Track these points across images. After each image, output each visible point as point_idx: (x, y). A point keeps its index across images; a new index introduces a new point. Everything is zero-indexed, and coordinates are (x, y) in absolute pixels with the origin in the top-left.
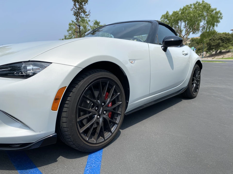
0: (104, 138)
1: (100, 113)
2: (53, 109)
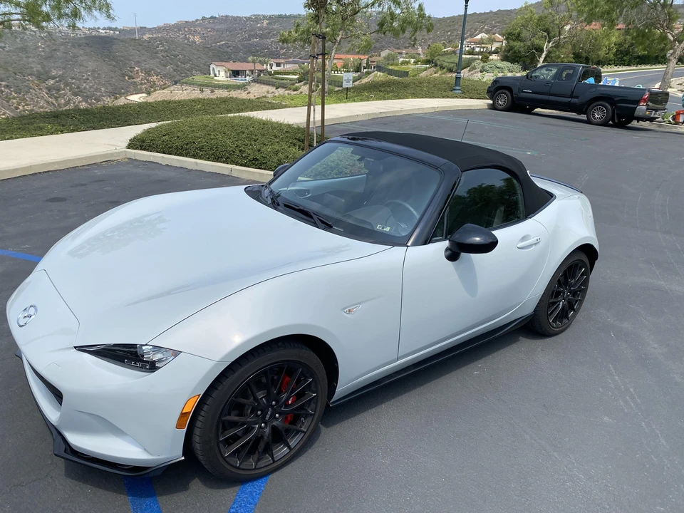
0: (273, 458)
1: (267, 419)
2: (179, 426)
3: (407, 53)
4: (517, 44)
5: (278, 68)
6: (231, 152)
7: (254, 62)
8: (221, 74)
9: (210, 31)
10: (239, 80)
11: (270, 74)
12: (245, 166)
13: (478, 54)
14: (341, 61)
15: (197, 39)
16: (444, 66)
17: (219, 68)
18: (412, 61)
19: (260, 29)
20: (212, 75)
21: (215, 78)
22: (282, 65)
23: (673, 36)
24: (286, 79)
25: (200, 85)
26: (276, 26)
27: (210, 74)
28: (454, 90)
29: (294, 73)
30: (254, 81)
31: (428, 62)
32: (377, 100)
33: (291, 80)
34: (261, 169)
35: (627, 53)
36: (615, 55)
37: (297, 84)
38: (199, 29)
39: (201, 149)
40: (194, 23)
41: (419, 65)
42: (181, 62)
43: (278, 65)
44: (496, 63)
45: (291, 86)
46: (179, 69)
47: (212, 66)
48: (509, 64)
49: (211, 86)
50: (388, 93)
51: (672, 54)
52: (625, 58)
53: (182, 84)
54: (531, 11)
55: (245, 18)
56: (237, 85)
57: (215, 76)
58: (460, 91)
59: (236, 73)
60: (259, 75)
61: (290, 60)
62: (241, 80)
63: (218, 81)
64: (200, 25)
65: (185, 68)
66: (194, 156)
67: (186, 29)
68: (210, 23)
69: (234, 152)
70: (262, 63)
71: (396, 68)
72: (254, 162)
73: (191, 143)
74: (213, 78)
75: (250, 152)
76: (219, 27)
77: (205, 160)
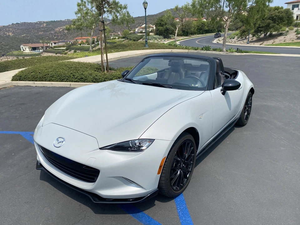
0: (183, 185)
2: (158, 173)
3: (114, 35)
4: (161, 28)
5: (55, 45)
6: (69, 76)
7: (43, 43)
8: (26, 50)
9: (17, 30)
10: (36, 52)
11: (52, 47)
12: (76, 82)
13: (144, 33)
14: (85, 40)
15: (10, 34)
16: (131, 39)
17: (25, 47)
18: (117, 37)
19: (43, 27)
20: (22, 50)
21: (24, 52)
22: (57, 43)
23: (226, 19)
24: (60, 49)
25: (17, 56)
26: (51, 26)
27: (21, 50)
28: (146, 46)
29: (63, 47)
30: (44, 51)
31: (123, 38)
32: (115, 52)
33: (62, 50)
34: (85, 82)
35: (201, 29)
36: (197, 30)
37: (66, 51)
38: (11, 29)
39: (52, 77)
40: (8, 27)
41: (120, 39)
42: (4, 46)
43: (55, 43)
44: (153, 36)
45: (63, 53)
46: (3, 49)
47: (21, 46)
48: (158, 36)
49: (23, 56)
50: (119, 49)
51: (226, 26)
52: (201, 31)
53: (7, 56)
54: (170, 13)
55: (34, 23)
56: (36, 54)
57: (24, 50)
58: (148, 47)
59: (34, 49)
60: (46, 49)
61: (60, 41)
62: (38, 52)
63: (26, 53)
64: (11, 27)
65: (6, 48)
66: (49, 81)
67: (4, 30)
68: (16, 26)
69: (70, 76)
70: (47, 43)
71: (111, 41)
72: (81, 79)
73: (47, 74)
74: (23, 52)
75: (78, 75)
76: (22, 28)
77: (56, 81)
